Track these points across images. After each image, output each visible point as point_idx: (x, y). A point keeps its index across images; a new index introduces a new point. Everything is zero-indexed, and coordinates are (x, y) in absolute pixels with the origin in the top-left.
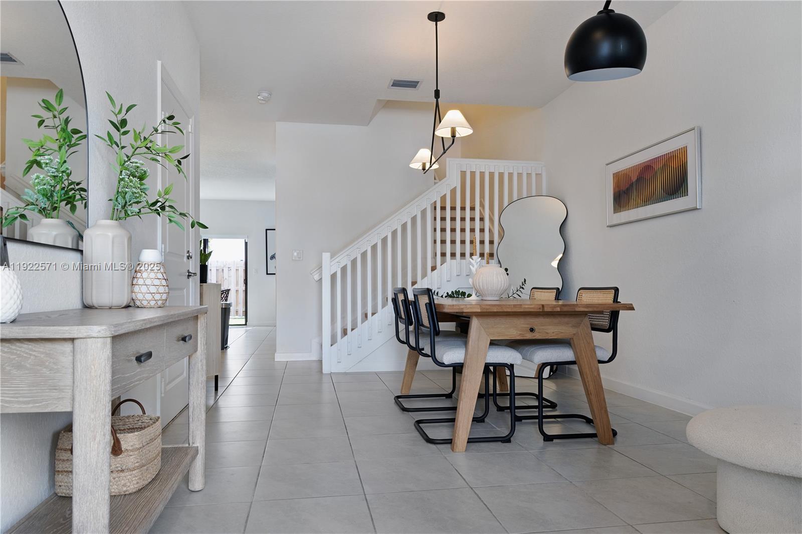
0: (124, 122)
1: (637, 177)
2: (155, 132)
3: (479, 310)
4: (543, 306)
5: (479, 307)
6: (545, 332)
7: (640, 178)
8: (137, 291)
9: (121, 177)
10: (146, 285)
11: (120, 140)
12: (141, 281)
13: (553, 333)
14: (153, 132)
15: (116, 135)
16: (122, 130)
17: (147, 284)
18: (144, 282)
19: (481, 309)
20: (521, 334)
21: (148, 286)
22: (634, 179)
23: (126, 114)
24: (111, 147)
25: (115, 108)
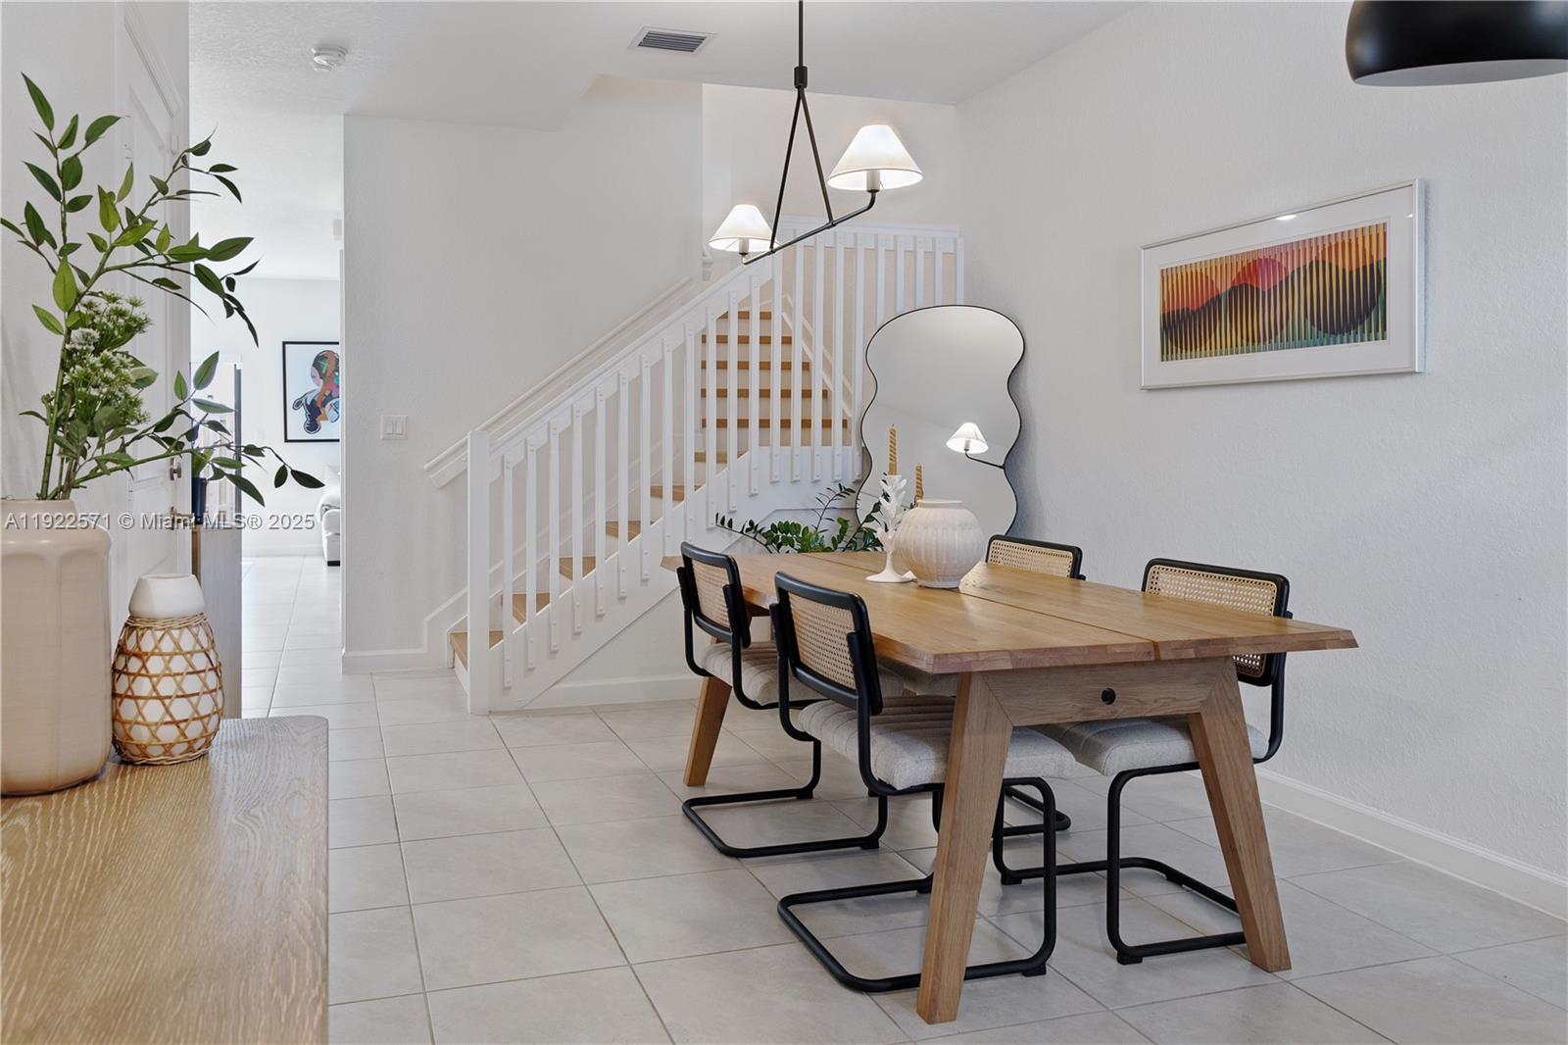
0: (72, 172)
1: (1233, 282)
2: (160, 195)
3: (1009, 666)
4: (1156, 645)
5: (1008, 657)
6: (1138, 700)
7: (1241, 286)
8: (130, 718)
9: (68, 346)
10: (160, 698)
11: (64, 226)
12: (143, 687)
13: (1156, 701)
14: (155, 196)
15: (50, 212)
16: (69, 196)
17: (162, 694)
18: (154, 689)
19: (1012, 663)
20: (1083, 709)
21: (167, 701)
22: (1223, 286)
23: (84, 149)
24: (37, 250)
25: (50, 128)
